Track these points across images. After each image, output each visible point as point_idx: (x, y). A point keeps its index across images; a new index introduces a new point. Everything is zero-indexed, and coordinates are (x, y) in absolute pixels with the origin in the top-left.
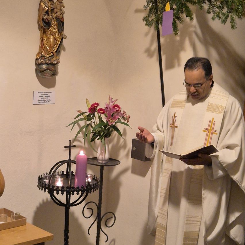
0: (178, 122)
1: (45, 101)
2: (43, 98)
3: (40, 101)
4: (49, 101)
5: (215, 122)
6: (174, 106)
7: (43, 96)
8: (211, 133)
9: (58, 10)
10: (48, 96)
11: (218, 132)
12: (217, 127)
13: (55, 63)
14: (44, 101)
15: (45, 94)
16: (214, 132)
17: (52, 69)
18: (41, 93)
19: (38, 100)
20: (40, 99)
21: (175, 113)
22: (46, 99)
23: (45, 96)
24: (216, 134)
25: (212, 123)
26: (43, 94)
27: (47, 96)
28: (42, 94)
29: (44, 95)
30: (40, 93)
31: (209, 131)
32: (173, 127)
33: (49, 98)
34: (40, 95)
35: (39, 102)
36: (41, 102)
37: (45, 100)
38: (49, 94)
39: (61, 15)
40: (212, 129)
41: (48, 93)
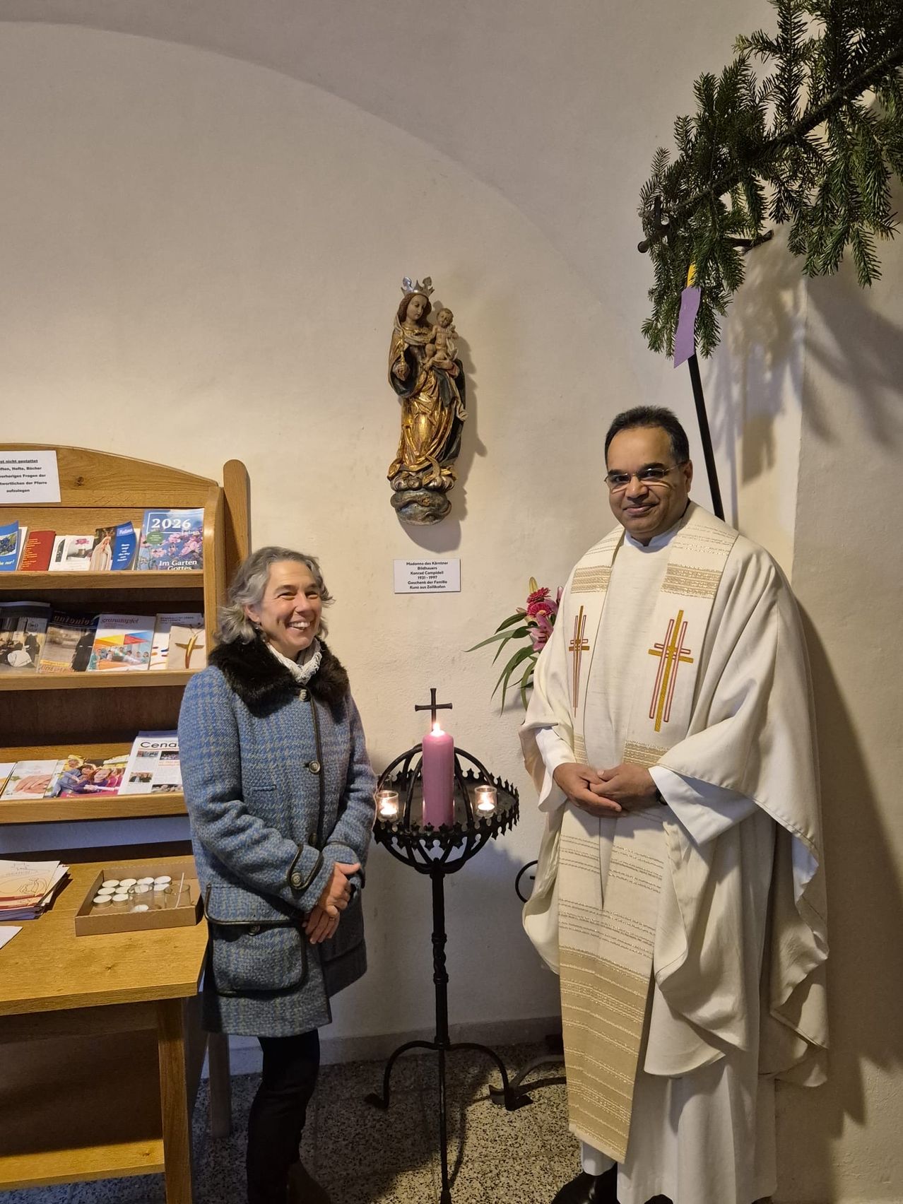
0: (589, 633)
1: (430, 585)
2: (424, 578)
3: (414, 585)
4: (442, 585)
5: (687, 623)
6: (580, 588)
7: (421, 571)
8: (675, 659)
9: (439, 348)
10: (439, 573)
11: (696, 655)
12: (693, 642)
13: (434, 486)
14: (426, 585)
15: (427, 566)
16: (682, 655)
17: (426, 501)
18: (416, 564)
19: (409, 583)
20: (415, 578)
21: (582, 607)
22: (433, 580)
23: (429, 571)
24: (691, 660)
25: (677, 626)
26: (423, 566)
27: (434, 573)
28: (419, 568)
29: (424, 568)
30: (411, 564)
31: (666, 654)
32: (577, 650)
33: (440, 578)
34: (415, 569)
35: (411, 587)
36: (418, 588)
37: (428, 581)
38: (440, 568)
39: (445, 359)
40: (676, 646)
41: (436, 563)
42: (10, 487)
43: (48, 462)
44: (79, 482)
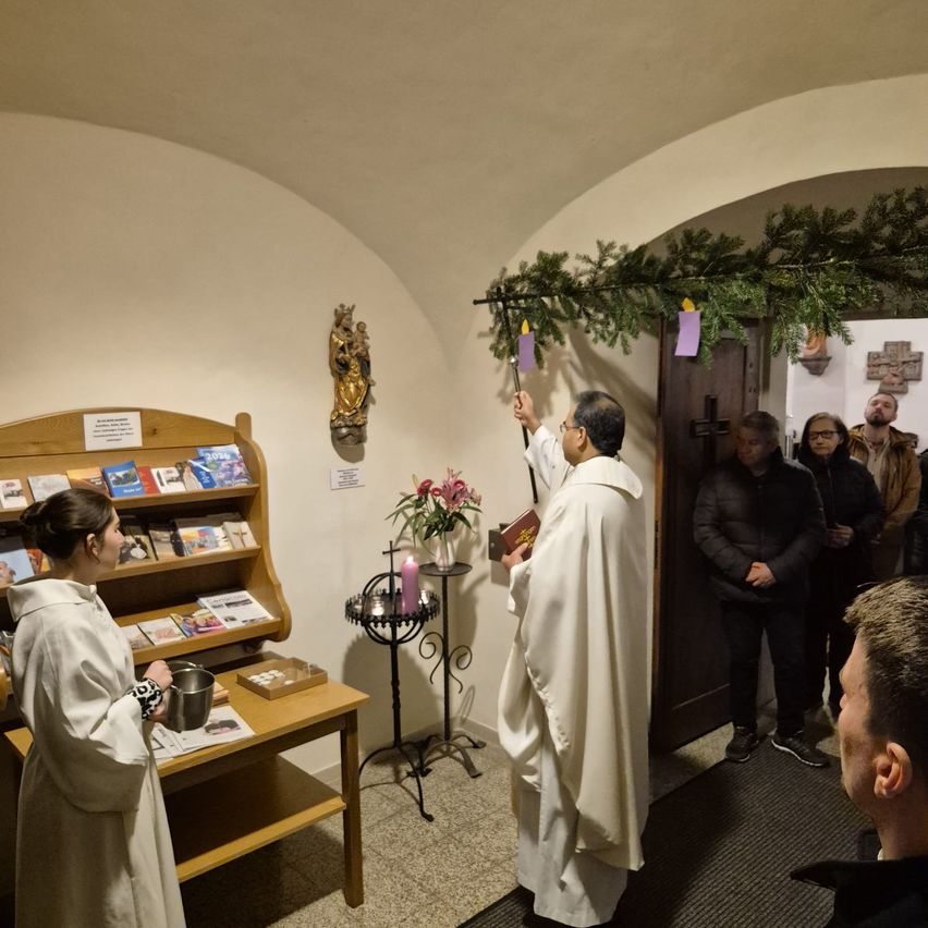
1: (350, 483)
2: (346, 479)
3: (341, 484)
4: (356, 482)
7: (345, 475)
9: (359, 344)
13: (360, 424)
14: (347, 483)
15: (348, 472)
17: (357, 433)
18: (342, 471)
19: (339, 483)
20: (342, 480)
22: (351, 480)
23: (349, 474)
26: (346, 472)
27: (352, 474)
28: (344, 473)
30: (340, 471)
33: (354, 478)
34: (341, 474)
36: (343, 485)
37: (349, 481)
38: (355, 472)
39: (364, 351)
41: (353, 470)
42: (109, 438)
43: (134, 420)
44: (154, 432)
